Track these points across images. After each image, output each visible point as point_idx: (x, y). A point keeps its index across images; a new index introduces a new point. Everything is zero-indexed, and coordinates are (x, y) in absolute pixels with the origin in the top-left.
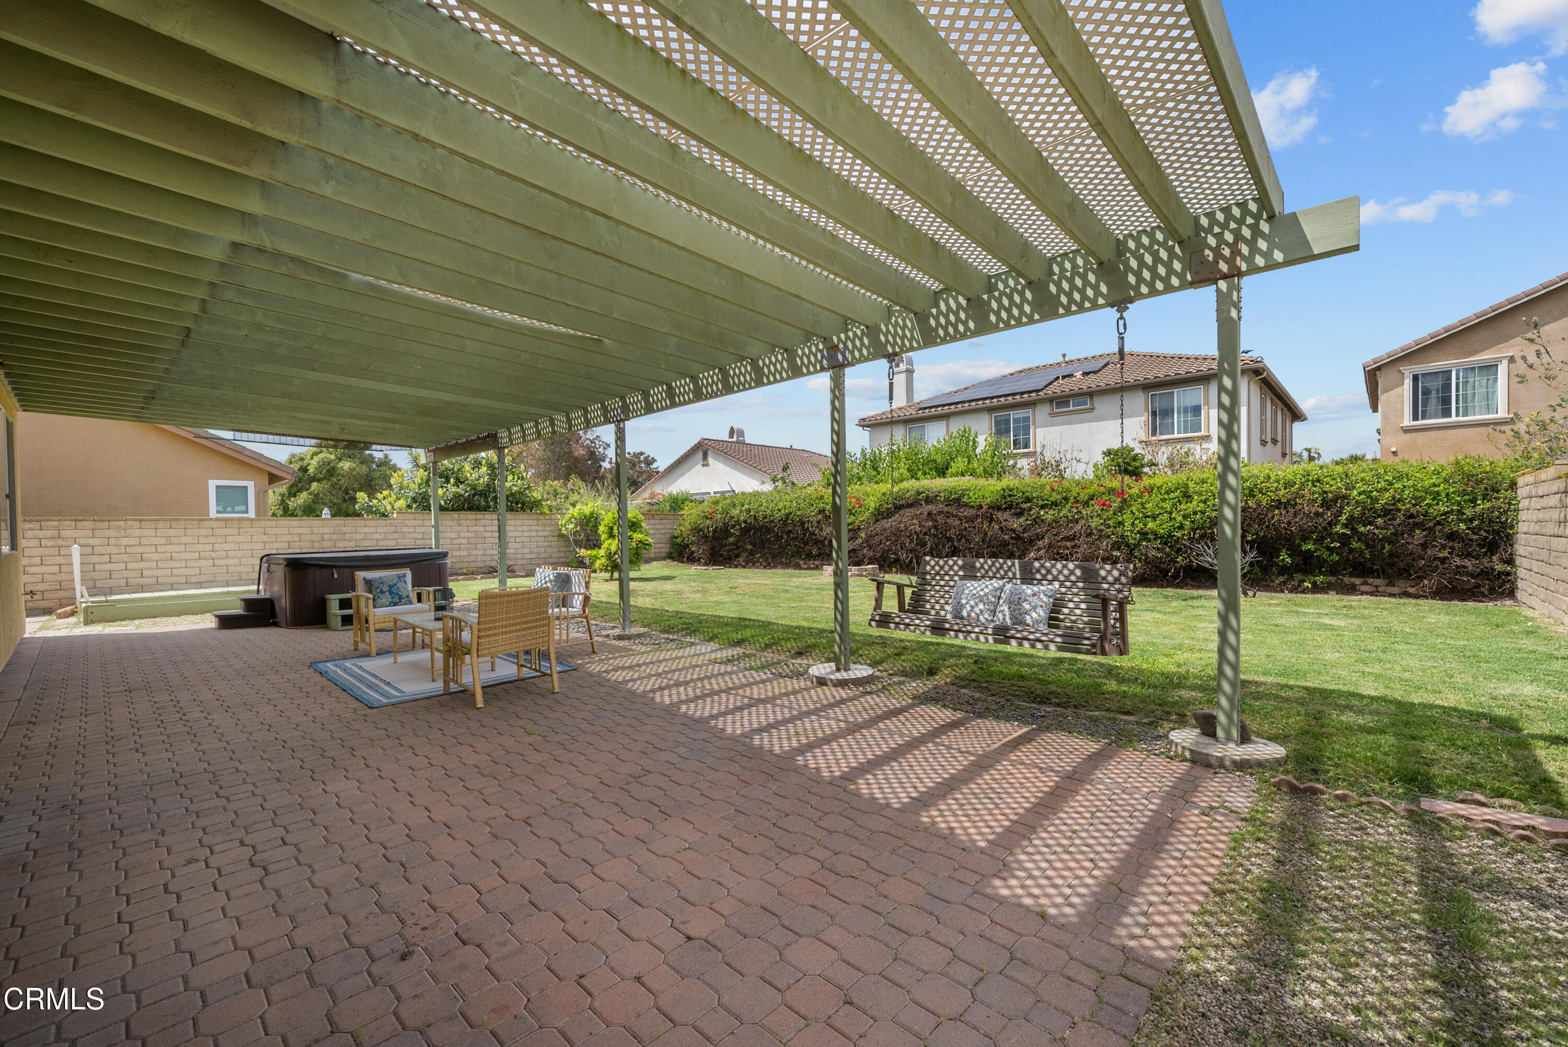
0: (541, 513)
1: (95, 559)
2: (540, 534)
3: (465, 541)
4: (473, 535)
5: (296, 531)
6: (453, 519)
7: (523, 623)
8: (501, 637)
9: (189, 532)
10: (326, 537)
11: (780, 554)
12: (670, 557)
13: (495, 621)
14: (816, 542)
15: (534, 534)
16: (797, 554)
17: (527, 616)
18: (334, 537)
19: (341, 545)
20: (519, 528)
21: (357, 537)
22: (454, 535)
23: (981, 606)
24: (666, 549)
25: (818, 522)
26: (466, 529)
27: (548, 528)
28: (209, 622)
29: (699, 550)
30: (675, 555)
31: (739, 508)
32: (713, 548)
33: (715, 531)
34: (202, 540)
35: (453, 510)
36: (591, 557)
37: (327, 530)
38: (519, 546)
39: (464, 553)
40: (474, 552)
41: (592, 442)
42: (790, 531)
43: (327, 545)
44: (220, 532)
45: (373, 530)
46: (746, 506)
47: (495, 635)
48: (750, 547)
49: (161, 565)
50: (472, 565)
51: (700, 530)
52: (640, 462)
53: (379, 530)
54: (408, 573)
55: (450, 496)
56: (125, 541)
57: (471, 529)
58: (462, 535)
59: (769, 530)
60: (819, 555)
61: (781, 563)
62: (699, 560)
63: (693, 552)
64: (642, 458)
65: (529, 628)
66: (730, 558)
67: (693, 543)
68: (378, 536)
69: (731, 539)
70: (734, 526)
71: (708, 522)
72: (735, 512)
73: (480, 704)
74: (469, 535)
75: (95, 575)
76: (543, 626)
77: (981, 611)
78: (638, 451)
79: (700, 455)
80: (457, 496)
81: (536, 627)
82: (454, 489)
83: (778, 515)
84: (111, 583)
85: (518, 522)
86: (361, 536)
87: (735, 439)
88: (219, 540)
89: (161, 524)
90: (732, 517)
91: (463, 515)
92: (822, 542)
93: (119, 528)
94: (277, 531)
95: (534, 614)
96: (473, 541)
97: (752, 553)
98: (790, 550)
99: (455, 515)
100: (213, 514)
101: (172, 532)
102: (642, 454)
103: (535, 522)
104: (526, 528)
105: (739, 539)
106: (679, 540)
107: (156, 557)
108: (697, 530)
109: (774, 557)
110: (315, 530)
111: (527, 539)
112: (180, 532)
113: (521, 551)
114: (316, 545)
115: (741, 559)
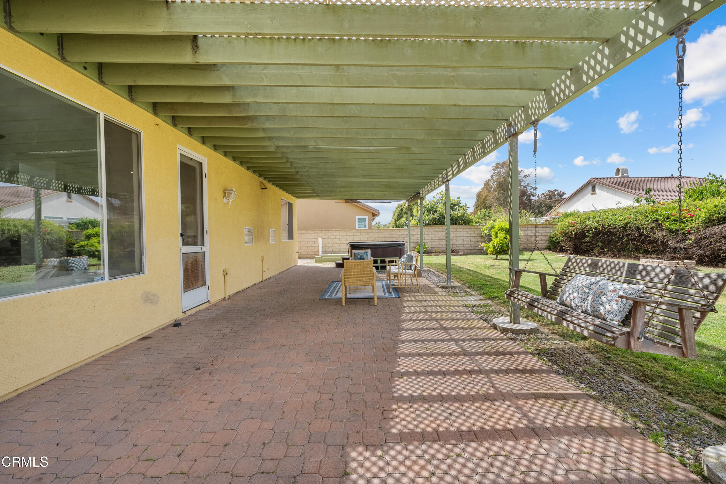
0: (472, 225)
1: (326, 243)
2: (472, 235)
3: (437, 238)
4: (441, 236)
5: (377, 234)
6: (432, 229)
7: (362, 274)
8: (353, 279)
9: (348, 234)
10: (386, 236)
11: (623, 249)
12: (549, 248)
13: (350, 272)
14: (651, 242)
15: (469, 235)
16: (637, 249)
17: (364, 271)
18: (389, 236)
19: (391, 239)
20: (462, 233)
21: (397, 236)
22: (433, 236)
23: (575, 294)
24: (545, 244)
25: (652, 228)
26: (438, 233)
27: (476, 233)
28: (333, 265)
29: (566, 245)
30: (552, 247)
31: (591, 220)
32: (575, 244)
33: (576, 234)
34: (351, 237)
35: (433, 225)
36: (486, 247)
37: (387, 233)
38: (462, 241)
39: (437, 243)
40: (441, 243)
41: (524, 187)
42: (629, 235)
43: (387, 239)
44: (356, 234)
45: (402, 233)
46: (597, 219)
47: (351, 278)
48: (600, 244)
49: (341, 245)
50: (440, 249)
51: (567, 233)
52: (555, 195)
53: (404, 234)
54: (369, 251)
55: (431, 219)
56: (332, 237)
57: (440, 233)
58: (437, 235)
59: (612, 234)
60: (654, 251)
61: (624, 255)
62: (566, 251)
63: (563, 246)
64: (556, 193)
65: (365, 277)
66: (588, 251)
67: (562, 241)
68: (404, 236)
69: (587, 239)
70: (588, 231)
71: (571, 228)
72: (588, 223)
73: (344, 304)
74: (439, 235)
75: (326, 248)
76: (371, 276)
77: (574, 298)
78: (554, 189)
79: (590, 188)
80: (434, 219)
81: (368, 276)
82: (432, 216)
83: (619, 224)
84: (329, 250)
85: (462, 230)
86: (398, 236)
87: (620, 176)
88: (355, 237)
89: (340, 232)
90: (587, 226)
91: (437, 227)
92: (656, 242)
93: (331, 233)
94: (371, 234)
95: (366, 271)
96: (441, 238)
97: (602, 248)
98: (631, 245)
99: (433, 227)
100: (357, 228)
101: (343, 234)
102: (556, 190)
103: (470, 230)
104: (465, 233)
105: (592, 238)
106: (554, 239)
107: (339, 242)
108: (565, 233)
109: (618, 251)
110: (383, 234)
111: (466, 238)
112: (345, 234)
113: (463, 243)
114: (383, 239)
115: (596, 252)
